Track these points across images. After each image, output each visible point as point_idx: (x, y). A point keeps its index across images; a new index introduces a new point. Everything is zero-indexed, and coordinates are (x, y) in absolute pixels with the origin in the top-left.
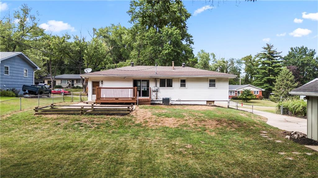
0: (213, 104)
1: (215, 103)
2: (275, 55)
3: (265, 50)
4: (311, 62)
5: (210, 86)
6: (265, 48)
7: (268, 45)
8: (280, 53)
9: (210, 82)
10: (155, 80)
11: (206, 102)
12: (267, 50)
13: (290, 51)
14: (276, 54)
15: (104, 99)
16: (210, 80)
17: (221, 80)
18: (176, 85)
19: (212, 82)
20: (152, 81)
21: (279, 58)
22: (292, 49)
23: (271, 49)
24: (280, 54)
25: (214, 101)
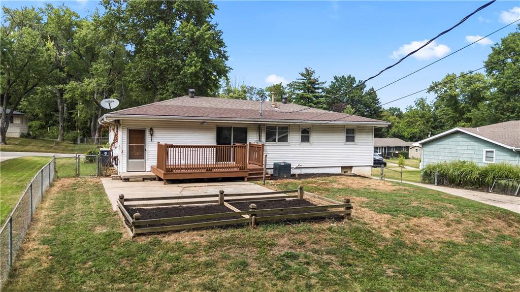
0: (349, 173)
1: (354, 171)
2: (317, 86)
3: (303, 78)
4: (363, 99)
5: (347, 141)
6: (302, 75)
7: (307, 70)
8: (323, 83)
9: (347, 134)
10: (259, 128)
11: (340, 168)
12: (306, 77)
13: (334, 81)
14: (318, 84)
15: (183, 171)
16: (347, 129)
17: (362, 129)
18: (294, 138)
19: (350, 134)
20: (253, 130)
21: (320, 90)
22: (336, 78)
23: (311, 76)
24: (324, 85)
25: (351, 167)
